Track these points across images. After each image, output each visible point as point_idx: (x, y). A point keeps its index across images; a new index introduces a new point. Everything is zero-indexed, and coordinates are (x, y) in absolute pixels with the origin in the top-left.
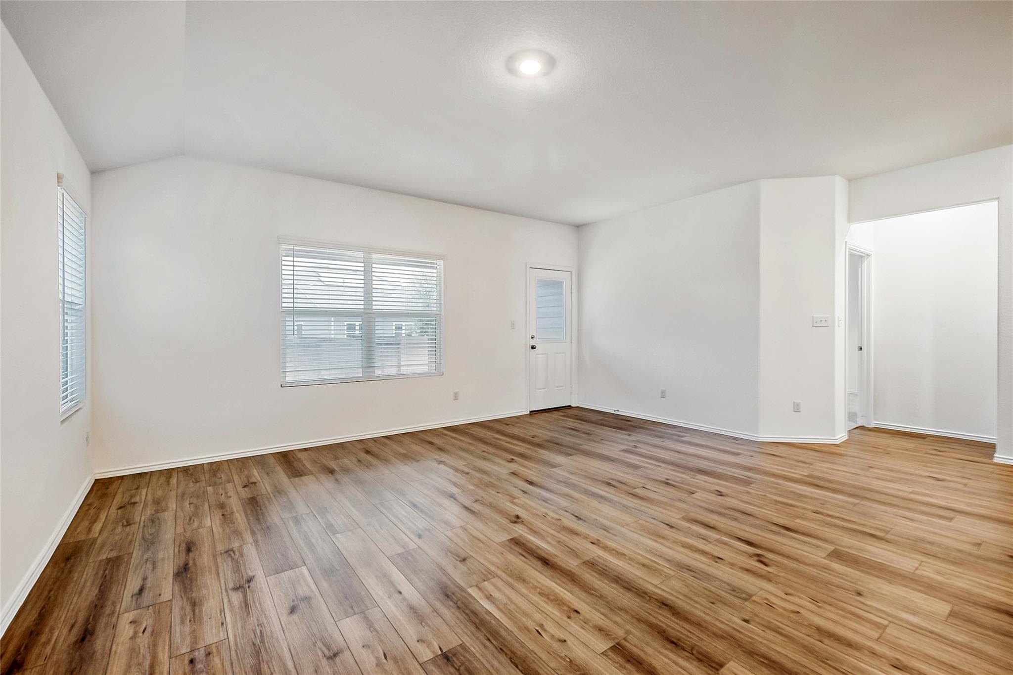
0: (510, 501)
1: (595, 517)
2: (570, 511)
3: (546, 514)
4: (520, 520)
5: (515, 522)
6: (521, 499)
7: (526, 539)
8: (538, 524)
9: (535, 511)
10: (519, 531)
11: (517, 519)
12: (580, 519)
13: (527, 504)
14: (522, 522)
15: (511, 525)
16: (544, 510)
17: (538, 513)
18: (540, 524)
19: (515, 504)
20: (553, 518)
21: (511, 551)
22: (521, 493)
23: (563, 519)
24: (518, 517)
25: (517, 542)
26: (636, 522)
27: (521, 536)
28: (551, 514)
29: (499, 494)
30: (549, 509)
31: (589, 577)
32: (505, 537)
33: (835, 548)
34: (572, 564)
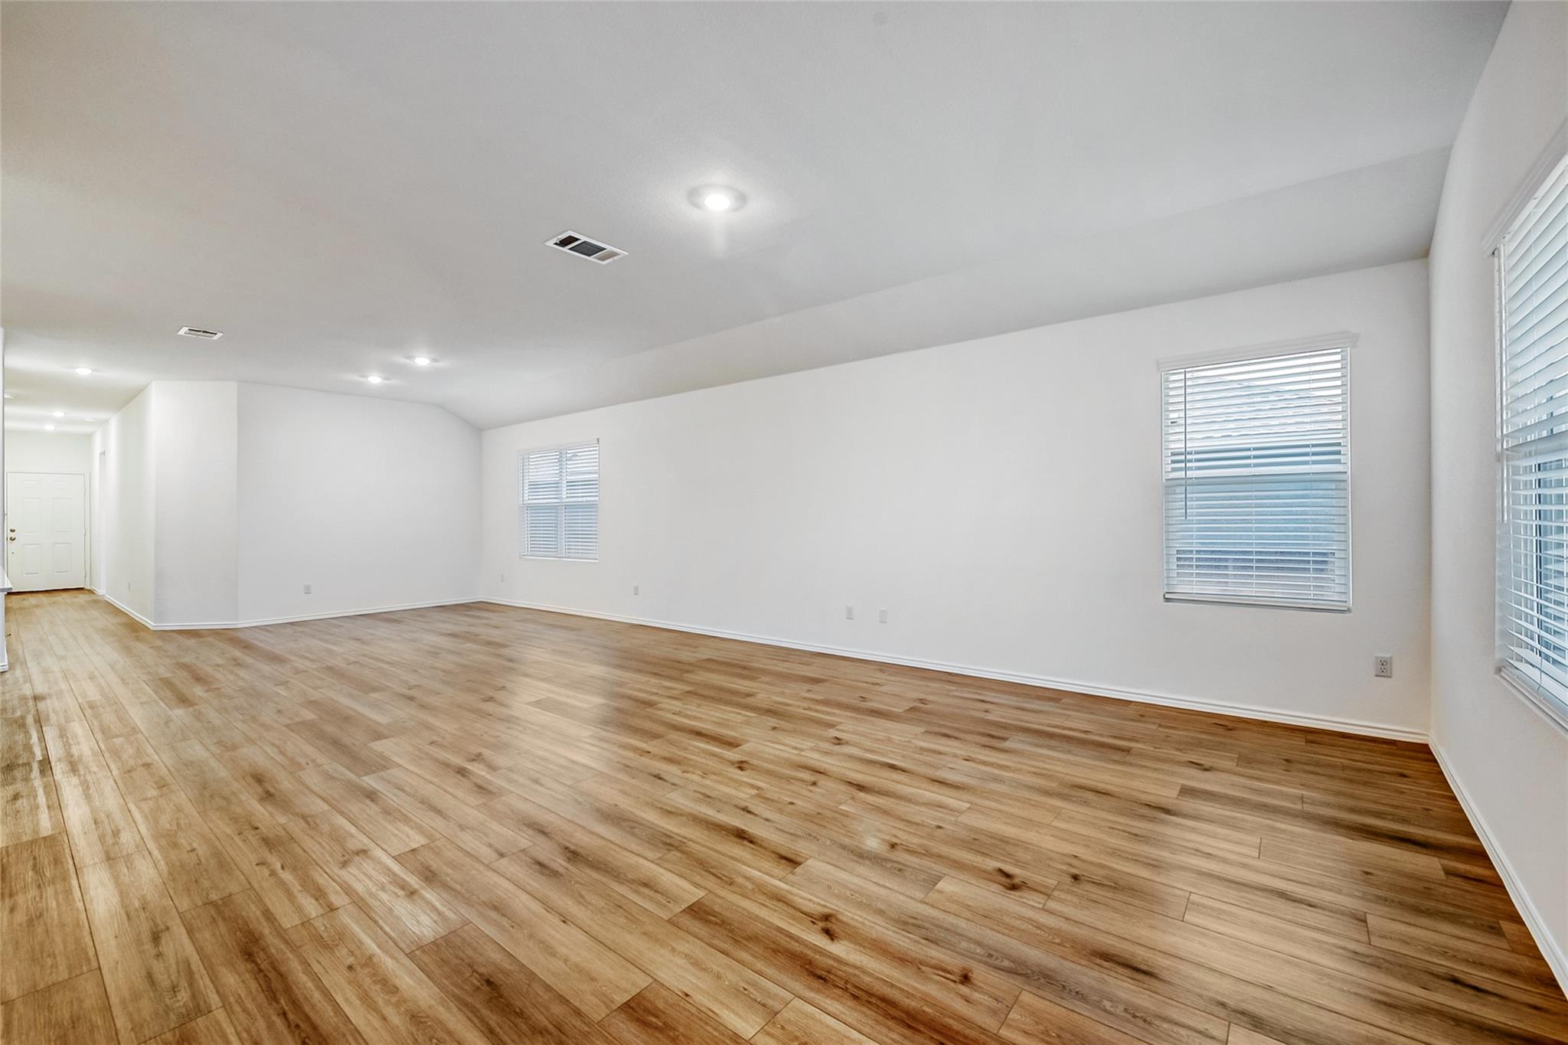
0: (763, 790)
1: (634, 782)
2: (669, 785)
3: (703, 777)
4: (737, 765)
5: (741, 762)
6: (747, 796)
7: (723, 749)
8: (712, 763)
9: (719, 779)
10: (733, 755)
11: (741, 766)
12: (655, 776)
13: (735, 788)
14: (732, 763)
15: (745, 759)
16: (707, 782)
17: (714, 777)
18: (710, 763)
19: (753, 786)
20: (693, 773)
21: (735, 738)
22: (752, 808)
23: (679, 773)
24: (741, 769)
25: (732, 744)
26: (579, 781)
27: (729, 750)
28: (695, 778)
29: (790, 800)
30: (699, 784)
31: (661, 729)
32: (745, 747)
33: (359, 776)
34: (674, 735)
